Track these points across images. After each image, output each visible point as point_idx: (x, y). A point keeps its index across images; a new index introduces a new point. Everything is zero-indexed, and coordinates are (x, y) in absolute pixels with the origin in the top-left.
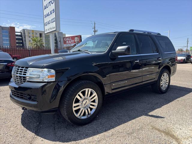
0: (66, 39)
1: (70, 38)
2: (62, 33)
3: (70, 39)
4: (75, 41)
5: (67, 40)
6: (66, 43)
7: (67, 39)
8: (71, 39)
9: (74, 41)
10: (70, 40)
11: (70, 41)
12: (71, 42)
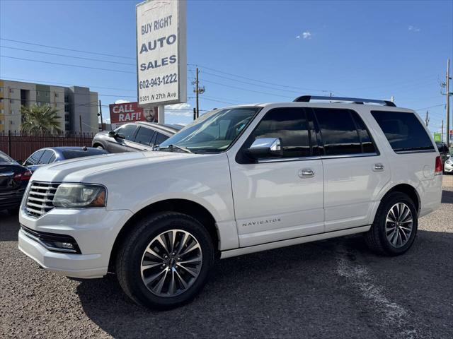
0: (117, 110)
1: (131, 106)
2: (88, 89)
3: (128, 109)
4: (145, 115)
5: (121, 112)
6: (118, 121)
7: (121, 110)
8: (131, 111)
9: (142, 115)
10: (130, 113)
11: (128, 114)
12: (133, 117)
